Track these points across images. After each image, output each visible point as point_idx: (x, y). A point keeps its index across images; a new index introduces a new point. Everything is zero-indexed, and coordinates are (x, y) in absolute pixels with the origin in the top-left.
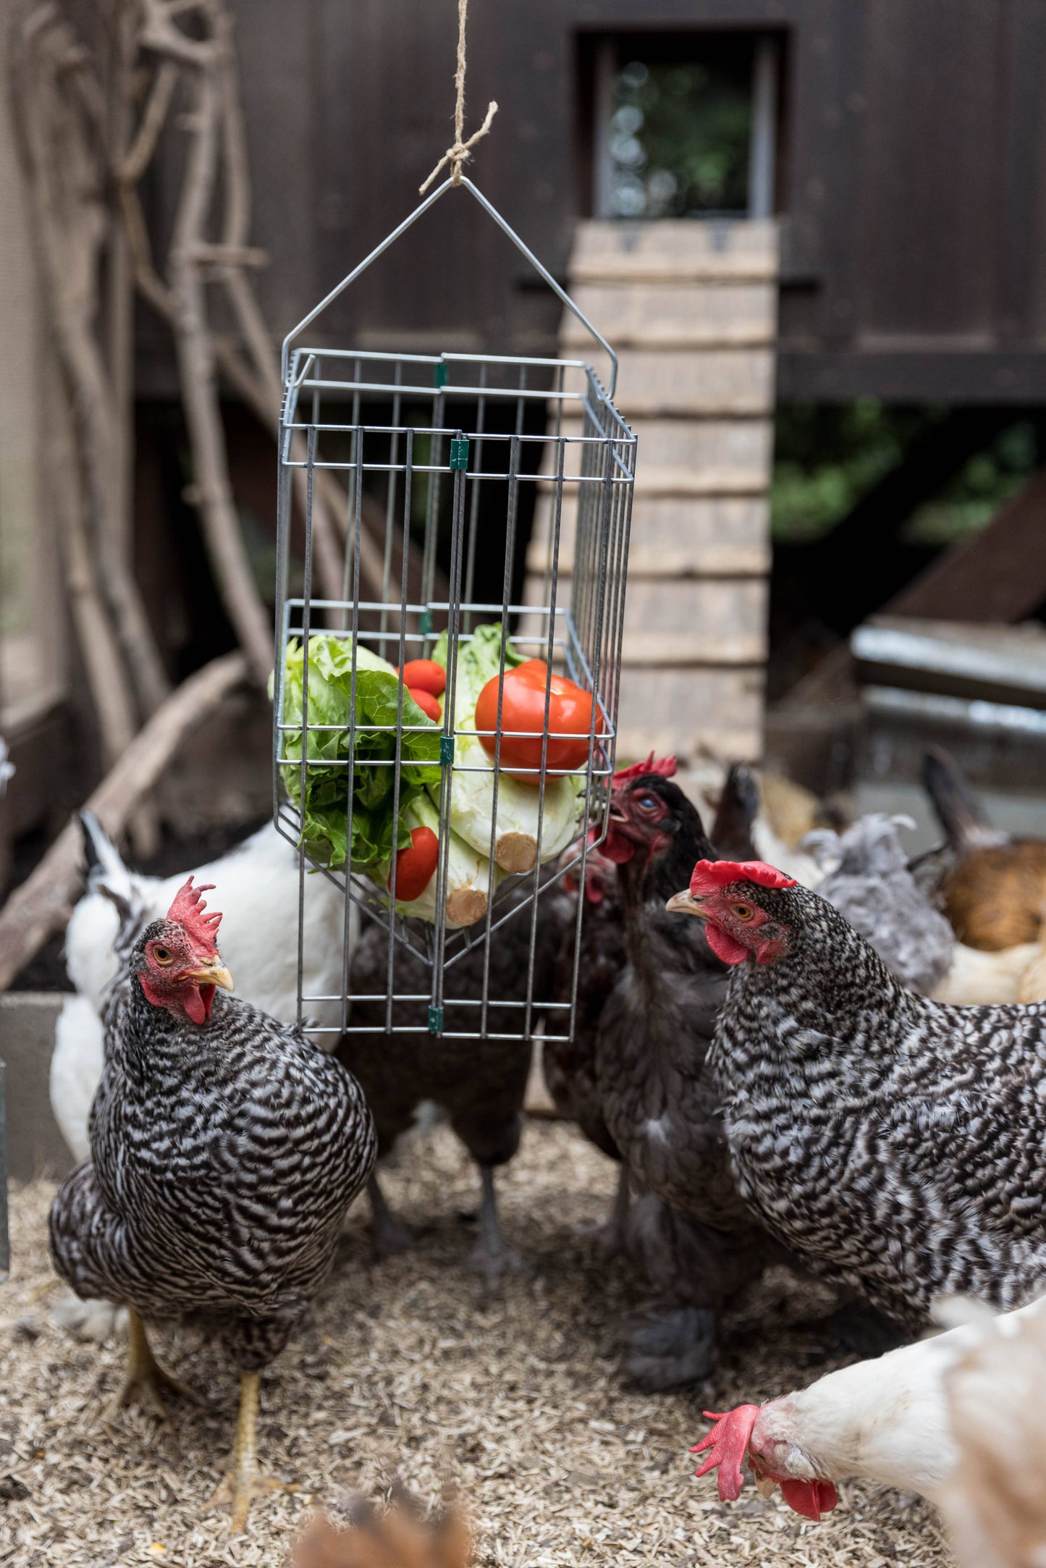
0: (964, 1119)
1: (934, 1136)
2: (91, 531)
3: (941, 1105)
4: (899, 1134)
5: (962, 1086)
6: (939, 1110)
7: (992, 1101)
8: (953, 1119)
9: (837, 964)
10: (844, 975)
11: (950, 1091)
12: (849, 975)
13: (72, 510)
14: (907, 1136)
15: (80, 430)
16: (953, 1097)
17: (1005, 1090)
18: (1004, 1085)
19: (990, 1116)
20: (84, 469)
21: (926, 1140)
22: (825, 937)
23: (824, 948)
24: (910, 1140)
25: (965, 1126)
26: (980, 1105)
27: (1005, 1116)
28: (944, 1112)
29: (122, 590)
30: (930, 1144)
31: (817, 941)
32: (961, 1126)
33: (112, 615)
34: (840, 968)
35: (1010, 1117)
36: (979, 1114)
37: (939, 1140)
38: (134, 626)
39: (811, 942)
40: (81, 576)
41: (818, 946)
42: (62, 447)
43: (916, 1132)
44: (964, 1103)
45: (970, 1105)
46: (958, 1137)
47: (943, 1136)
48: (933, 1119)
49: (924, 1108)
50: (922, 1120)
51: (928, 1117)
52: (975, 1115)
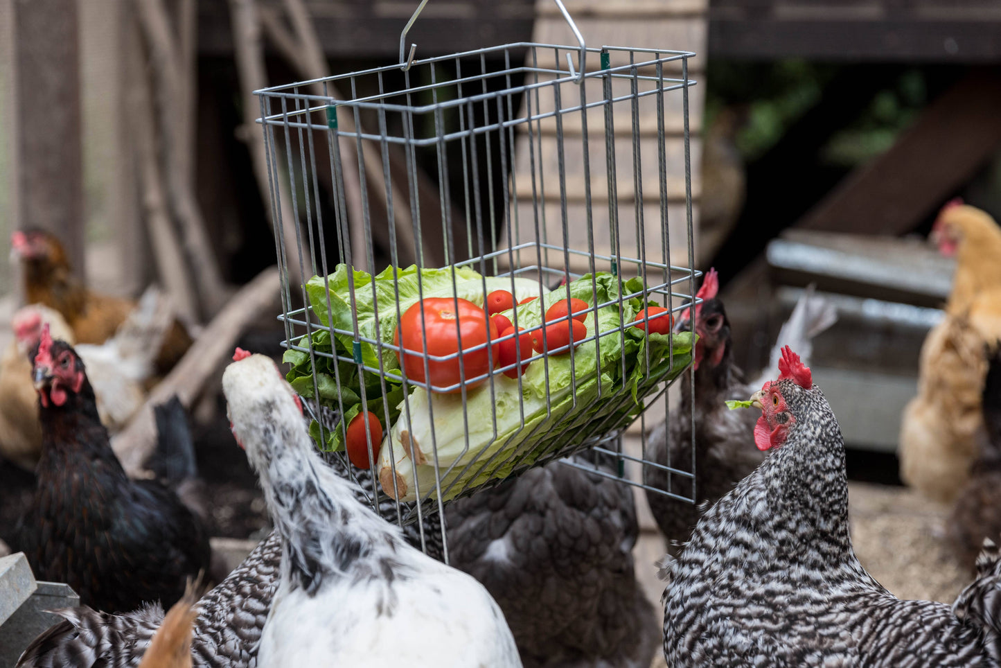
0: (754, 651)
1: (730, 655)
2: (162, 161)
3: (743, 635)
4: (711, 643)
5: (768, 631)
6: (740, 638)
7: (780, 650)
8: (746, 648)
9: (808, 462)
10: (807, 475)
11: (756, 629)
12: (810, 477)
13: (147, 144)
14: (714, 647)
15: (154, 81)
16: (755, 634)
17: (798, 646)
18: (800, 643)
19: (775, 659)
20: (157, 112)
21: (724, 656)
22: (813, 438)
23: (806, 445)
24: (715, 651)
25: (753, 657)
26: (770, 649)
27: (786, 663)
28: (742, 641)
29: (187, 208)
30: (726, 659)
31: (805, 436)
32: (750, 655)
33: (178, 228)
34: (808, 467)
35: (789, 665)
36: (767, 654)
37: (733, 659)
38: (196, 237)
39: (802, 435)
40: (153, 197)
41: (804, 441)
42: (139, 95)
43: (721, 646)
44: (760, 642)
45: (763, 645)
46: (746, 662)
47: (736, 657)
48: (733, 641)
49: (731, 632)
50: (727, 639)
51: (731, 638)
52: (763, 653)
